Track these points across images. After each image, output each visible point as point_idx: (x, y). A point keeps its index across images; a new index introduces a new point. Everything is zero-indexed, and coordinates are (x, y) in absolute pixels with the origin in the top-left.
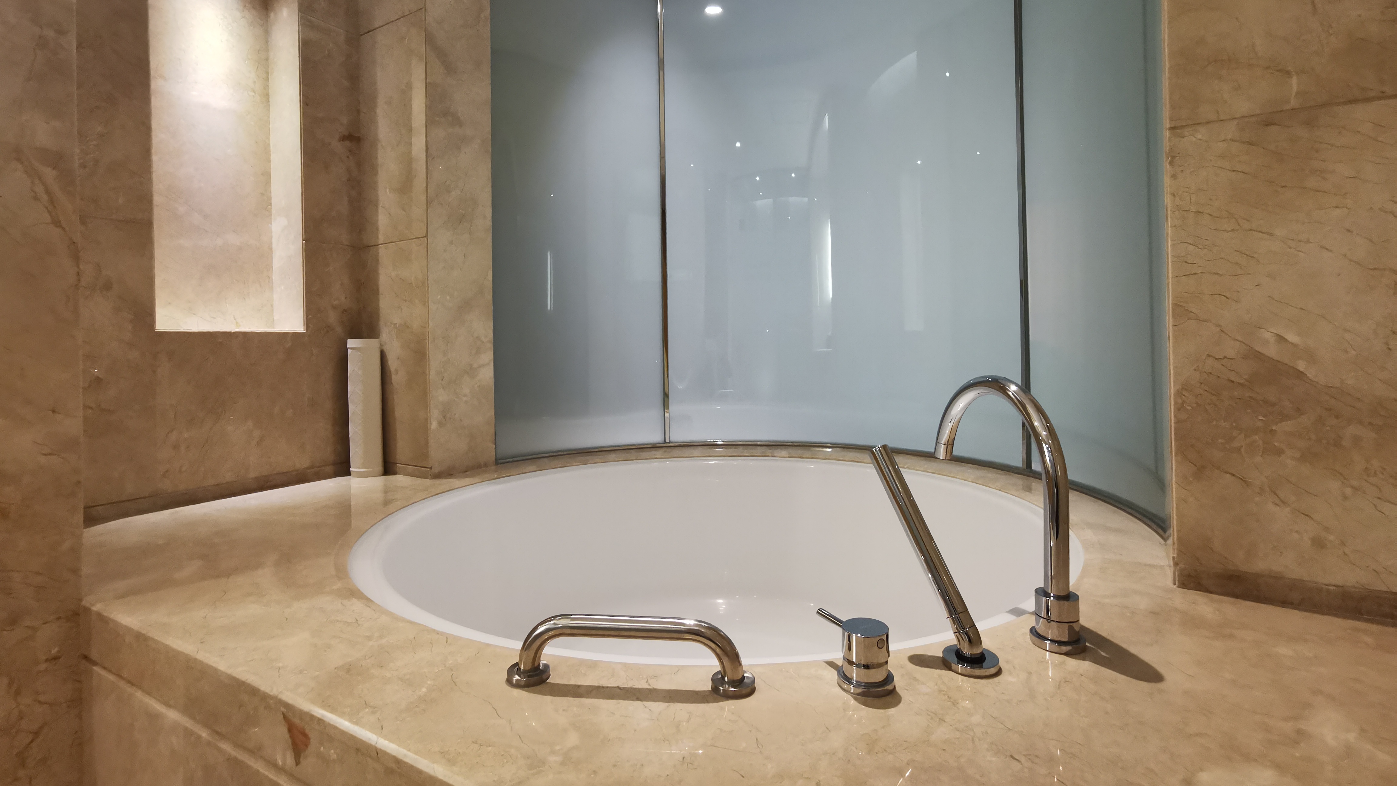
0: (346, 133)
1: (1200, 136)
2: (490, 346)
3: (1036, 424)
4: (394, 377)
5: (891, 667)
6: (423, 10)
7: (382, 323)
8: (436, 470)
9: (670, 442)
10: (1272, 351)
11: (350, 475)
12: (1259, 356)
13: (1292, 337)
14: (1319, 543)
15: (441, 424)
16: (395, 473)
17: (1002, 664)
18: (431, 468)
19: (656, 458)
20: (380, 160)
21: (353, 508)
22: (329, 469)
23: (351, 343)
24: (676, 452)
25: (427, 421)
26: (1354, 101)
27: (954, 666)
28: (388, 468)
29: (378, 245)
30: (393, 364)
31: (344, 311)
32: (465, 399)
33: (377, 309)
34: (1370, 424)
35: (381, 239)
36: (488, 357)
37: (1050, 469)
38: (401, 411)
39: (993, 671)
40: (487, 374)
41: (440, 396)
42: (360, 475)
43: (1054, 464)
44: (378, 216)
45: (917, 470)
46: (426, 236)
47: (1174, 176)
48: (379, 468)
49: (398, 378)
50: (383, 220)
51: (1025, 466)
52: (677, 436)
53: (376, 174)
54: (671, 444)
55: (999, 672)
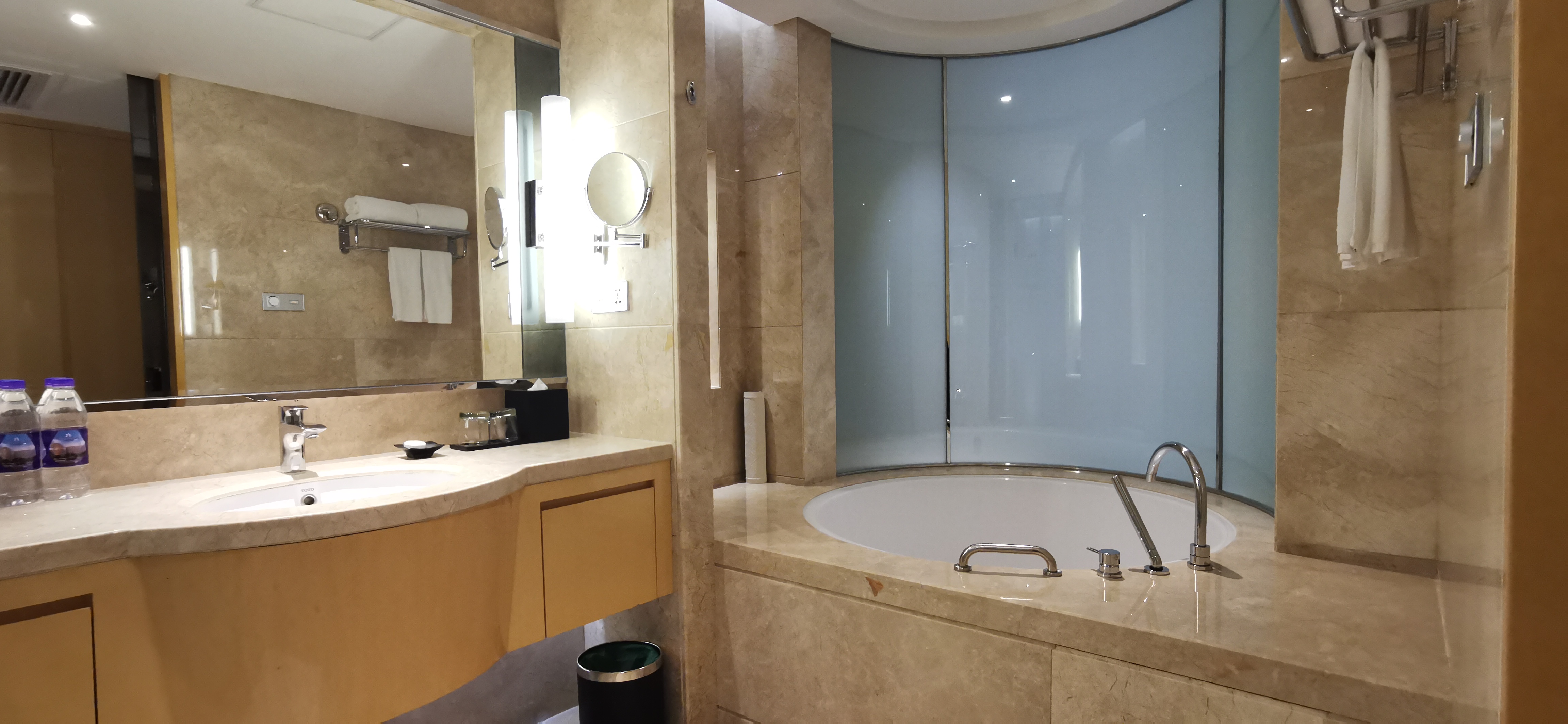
0: (739, 251)
1: (1294, 319)
2: (834, 395)
3: (1193, 468)
4: (774, 417)
5: (1121, 569)
6: (799, 173)
7: (764, 380)
8: (807, 480)
9: (951, 463)
10: (1326, 433)
11: (745, 482)
12: (1320, 436)
13: (1336, 426)
14: (1344, 529)
15: (809, 450)
16: (775, 482)
17: (1170, 572)
18: (804, 479)
19: (944, 475)
20: (762, 270)
21: (748, 503)
22: (732, 478)
23: (746, 395)
24: (957, 470)
25: (801, 449)
26: (1369, 311)
27: (1148, 571)
28: (770, 479)
29: (761, 327)
30: (773, 409)
31: (739, 372)
32: (821, 432)
33: (761, 370)
34: (1370, 471)
35: (763, 323)
36: (832, 404)
37: (1198, 488)
38: (779, 440)
39: (1166, 573)
40: (832, 415)
41: (809, 431)
42: (753, 482)
43: (1200, 486)
44: (761, 308)
45: (1138, 488)
46: (802, 326)
47: (1280, 339)
48: (765, 478)
49: (777, 419)
50: (764, 310)
51: (1218, 489)
52: (954, 458)
53: (759, 279)
54: (951, 465)
55: (1169, 574)
